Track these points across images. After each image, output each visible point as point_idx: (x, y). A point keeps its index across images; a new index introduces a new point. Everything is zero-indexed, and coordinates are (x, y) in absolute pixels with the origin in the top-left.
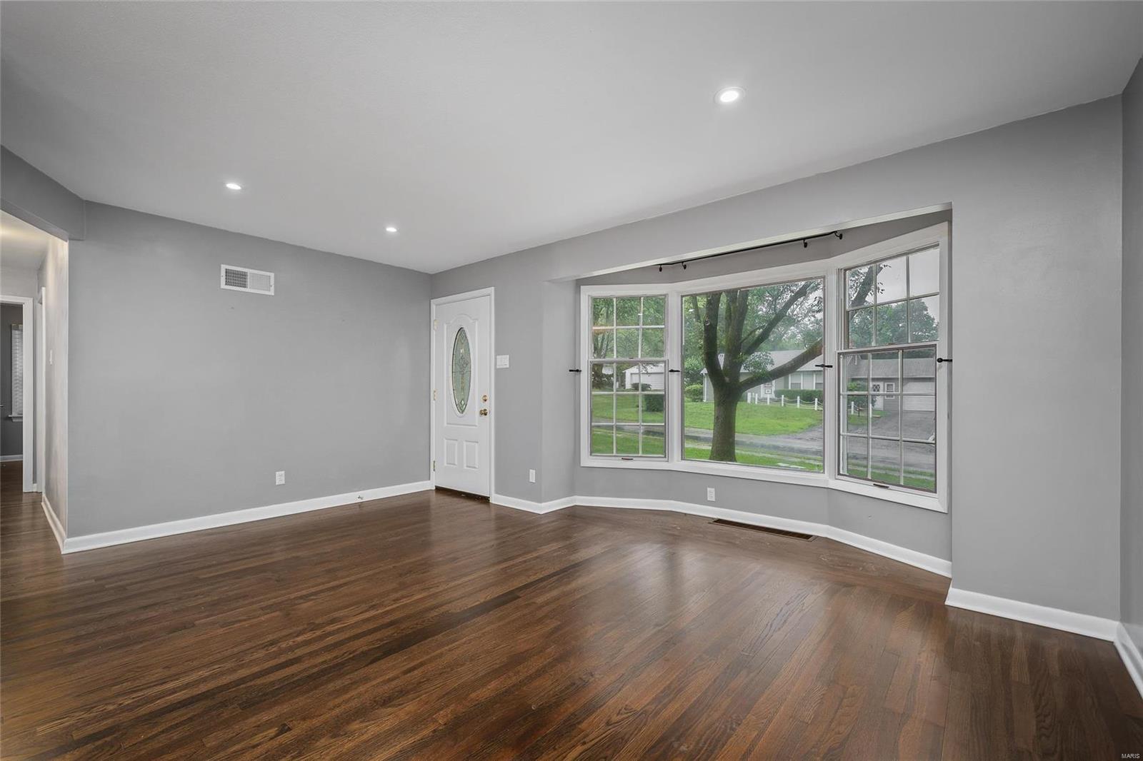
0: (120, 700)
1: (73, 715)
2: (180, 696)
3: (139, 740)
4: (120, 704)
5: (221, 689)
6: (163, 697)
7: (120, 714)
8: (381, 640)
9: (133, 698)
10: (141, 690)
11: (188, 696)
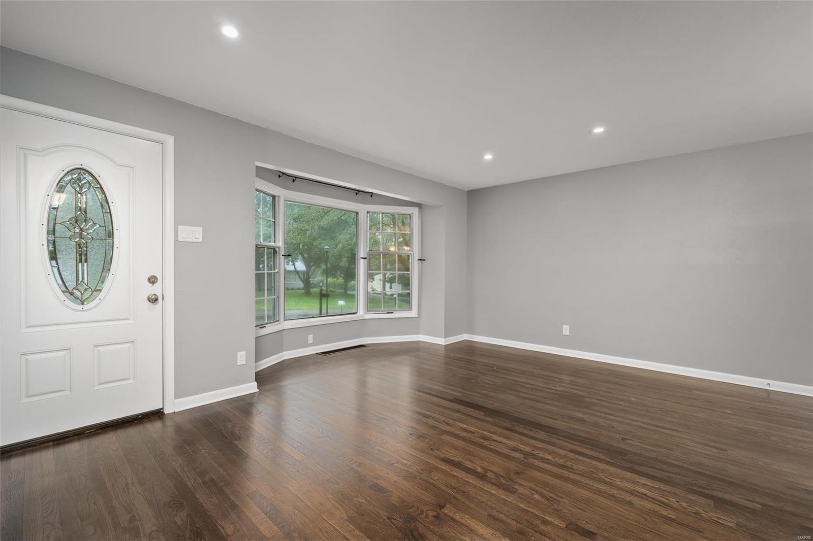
0: (675, 505)
1: (708, 518)
2: (643, 480)
3: (681, 477)
4: (678, 502)
5: (623, 468)
6: (653, 487)
7: (682, 497)
8: (531, 430)
9: (668, 500)
10: (659, 501)
11: (639, 477)
